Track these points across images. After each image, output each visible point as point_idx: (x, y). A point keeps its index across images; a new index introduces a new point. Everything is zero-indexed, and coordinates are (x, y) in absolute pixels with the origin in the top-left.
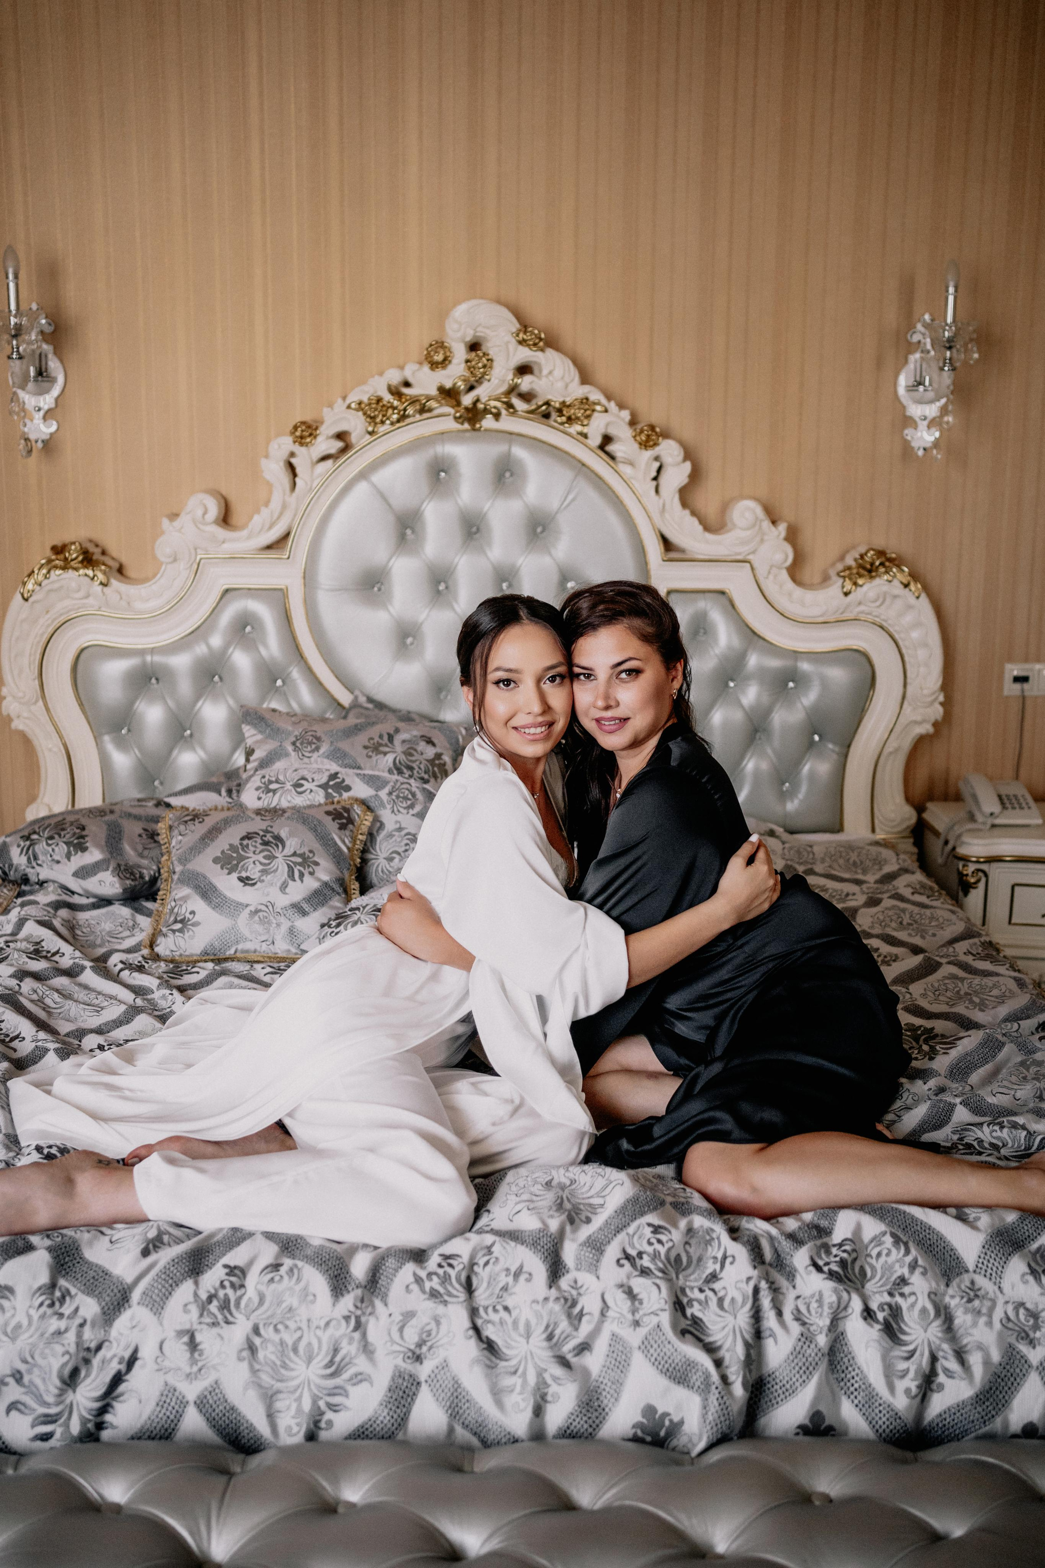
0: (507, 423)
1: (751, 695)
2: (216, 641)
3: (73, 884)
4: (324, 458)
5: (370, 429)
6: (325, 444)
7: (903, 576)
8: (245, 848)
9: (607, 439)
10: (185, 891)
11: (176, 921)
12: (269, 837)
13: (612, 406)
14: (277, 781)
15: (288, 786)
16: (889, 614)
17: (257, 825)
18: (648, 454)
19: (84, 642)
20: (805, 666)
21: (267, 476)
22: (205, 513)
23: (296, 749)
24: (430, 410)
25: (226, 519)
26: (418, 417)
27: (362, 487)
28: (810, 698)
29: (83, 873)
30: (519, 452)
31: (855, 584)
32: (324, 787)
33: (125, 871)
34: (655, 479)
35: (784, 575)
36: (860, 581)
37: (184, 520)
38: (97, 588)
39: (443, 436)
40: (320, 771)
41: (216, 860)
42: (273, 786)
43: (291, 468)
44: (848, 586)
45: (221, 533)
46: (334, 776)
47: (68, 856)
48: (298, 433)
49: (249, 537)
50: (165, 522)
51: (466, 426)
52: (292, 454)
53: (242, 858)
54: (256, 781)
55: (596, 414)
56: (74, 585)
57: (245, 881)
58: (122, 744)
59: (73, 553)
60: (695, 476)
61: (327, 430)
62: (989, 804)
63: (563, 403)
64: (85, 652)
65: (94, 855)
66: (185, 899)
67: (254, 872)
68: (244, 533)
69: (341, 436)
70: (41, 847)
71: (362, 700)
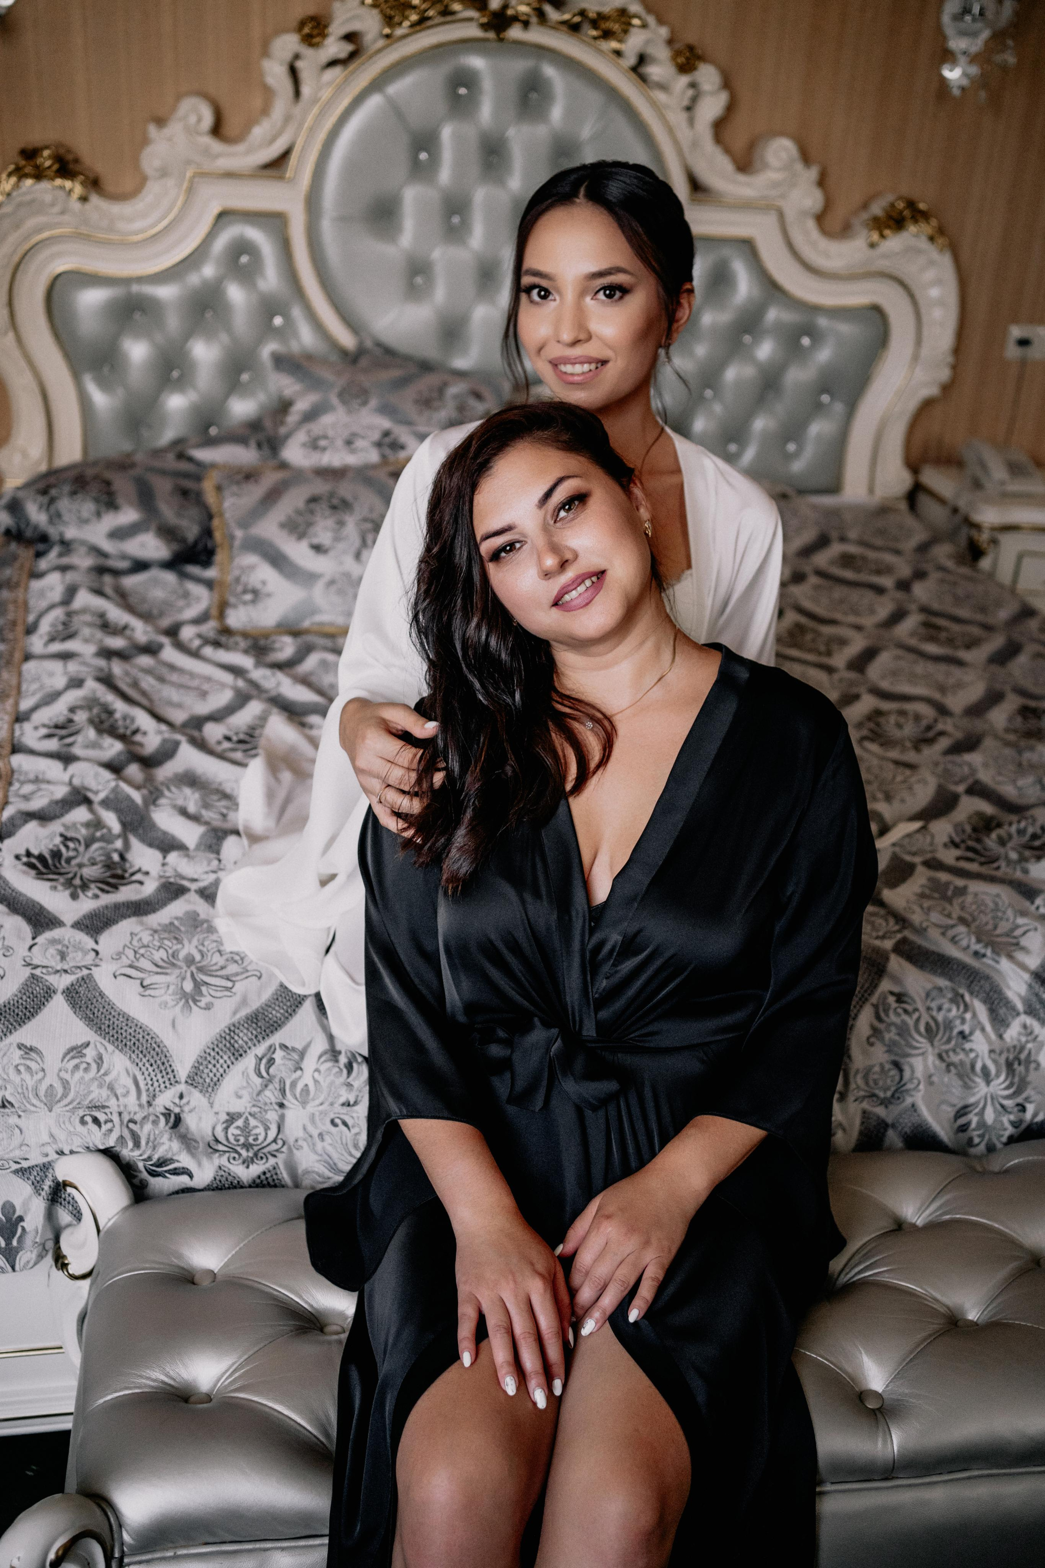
0: (536, 35)
1: (765, 350)
2: (209, 271)
3: (107, 546)
4: (333, 63)
5: (387, 31)
6: (334, 47)
7: (926, 228)
8: (312, 512)
9: (642, 59)
10: (251, 559)
11: (245, 592)
12: (335, 501)
13: (651, 20)
14: (325, 437)
15: (339, 443)
16: (909, 269)
17: (321, 487)
18: (684, 80)
19: (60, 266)
20: (823, 322)
21: (270, 80)
22: (199, 120)
23: (344, 402)
24: (453, 13)
25: (217, 130)
26: (442, 19)
27: (375, 101)
28: (824, 355)
29: (119, 534)
30: (549, 71)
31: (882, 236)
32: (379, 445)
33: (167, 533)
34: (689, 109)
35: (811, 224)
36: (887, 232)
37: (175, 128)
38: (75, 205)
39: (466, 44)
40: (370, 427)
41: (283, 526)
42: (323, 443)
43: (293, 72)
44: (875, 236)
45: (216, 146)
46: (386, 434)
47: (98, 515)
48: (306, 30)
49: (248, 152)
50: (152, 129)
51: (491, 35)
52: (297, 57)
53: (309, 524)
54: (301, 436)
55: (634, 31)
56: (48, 198)
57: (318, 549)
58: (104, 385)
59: (46, 160)
60: (730, 108)
61: (337, 29)
62: (998, 472)
63: (599, 14)
64: (60, 279)
65: (128, 515)
66: (252, 568)
67: (324, 537)
68: (240, 148)
69: (350, 37)
70: (64, 504)
71: (369, 344)
